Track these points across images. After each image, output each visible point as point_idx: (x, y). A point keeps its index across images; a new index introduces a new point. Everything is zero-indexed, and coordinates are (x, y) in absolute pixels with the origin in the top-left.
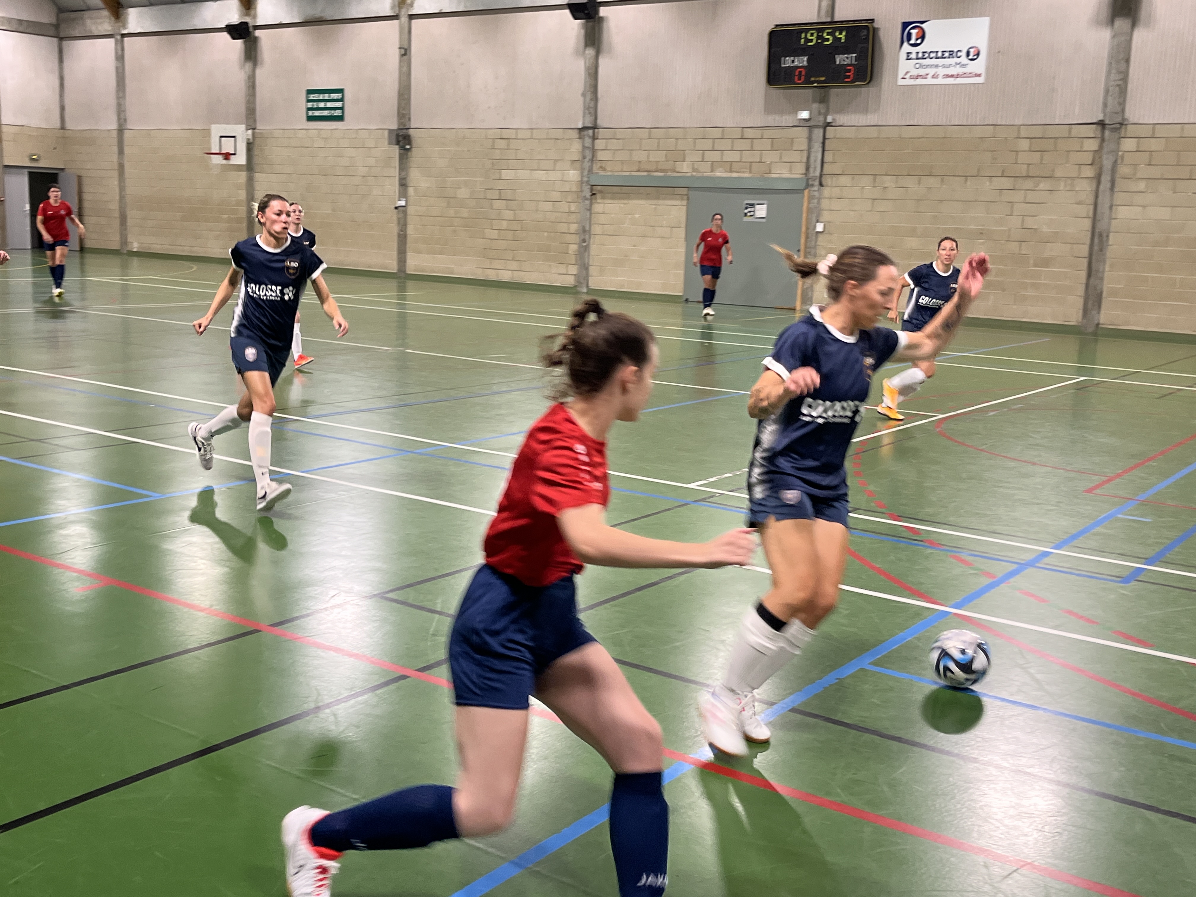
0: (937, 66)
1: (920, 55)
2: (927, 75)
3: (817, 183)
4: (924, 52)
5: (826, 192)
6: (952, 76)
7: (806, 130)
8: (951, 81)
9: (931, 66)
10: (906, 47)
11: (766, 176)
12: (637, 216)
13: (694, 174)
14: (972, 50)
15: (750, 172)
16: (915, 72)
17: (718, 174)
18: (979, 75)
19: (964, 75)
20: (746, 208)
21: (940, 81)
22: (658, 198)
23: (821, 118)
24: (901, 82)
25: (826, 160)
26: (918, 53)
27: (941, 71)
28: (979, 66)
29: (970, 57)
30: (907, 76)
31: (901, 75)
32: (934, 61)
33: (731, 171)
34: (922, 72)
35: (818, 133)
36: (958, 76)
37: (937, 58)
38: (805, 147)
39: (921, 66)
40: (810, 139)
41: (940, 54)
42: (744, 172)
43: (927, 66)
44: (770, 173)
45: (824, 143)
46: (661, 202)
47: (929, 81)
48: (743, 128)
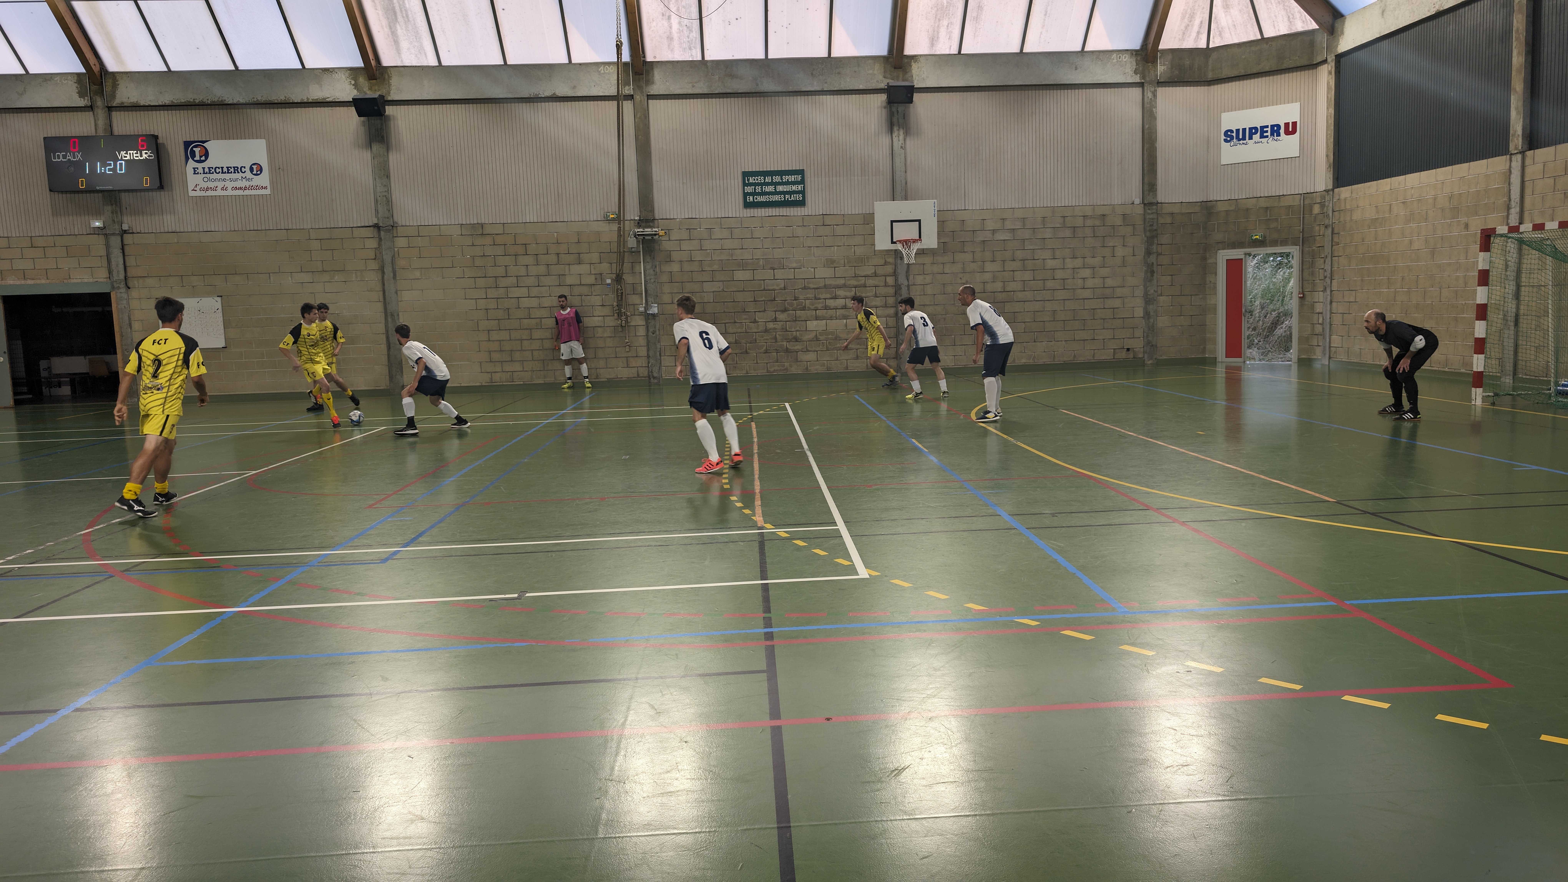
0: (224, 180)
1: (207, 170)
2: (217, 187)
3: (123, 286)
4: (209, 168)
5: (134, 293)
6: (241, 188)
7: (102, 237)
8: (240, 192)
9: (219, 180)
10: (191, 164)
11: (65, 281)
14: (255, 167)
15: (47, 279)
16: (205, 185)
18: (266, 188)
19: (251, 188)
21: (230, 192)
23: (117, 227)
24: (192, 193)
25: (128, 264)
26: (204, 168)
27: (229, 185)
28: (264, 179)
29: (255, 172)
30: (198, 188)
31: (191, 187)
32: (221, 176)
33: (25, 279)
34: (211, 185)
35: (115, 241)
36: (245, 188)
37: (222, 173)
38: (103, 253)
39: (209, 180)
40: (108, 246)
41: (225, 170)
42: (40, 279)
43: (215, 180)
44: (69, 279)
45: (123, 249)
47: (219, 192)
48: (31, 237)
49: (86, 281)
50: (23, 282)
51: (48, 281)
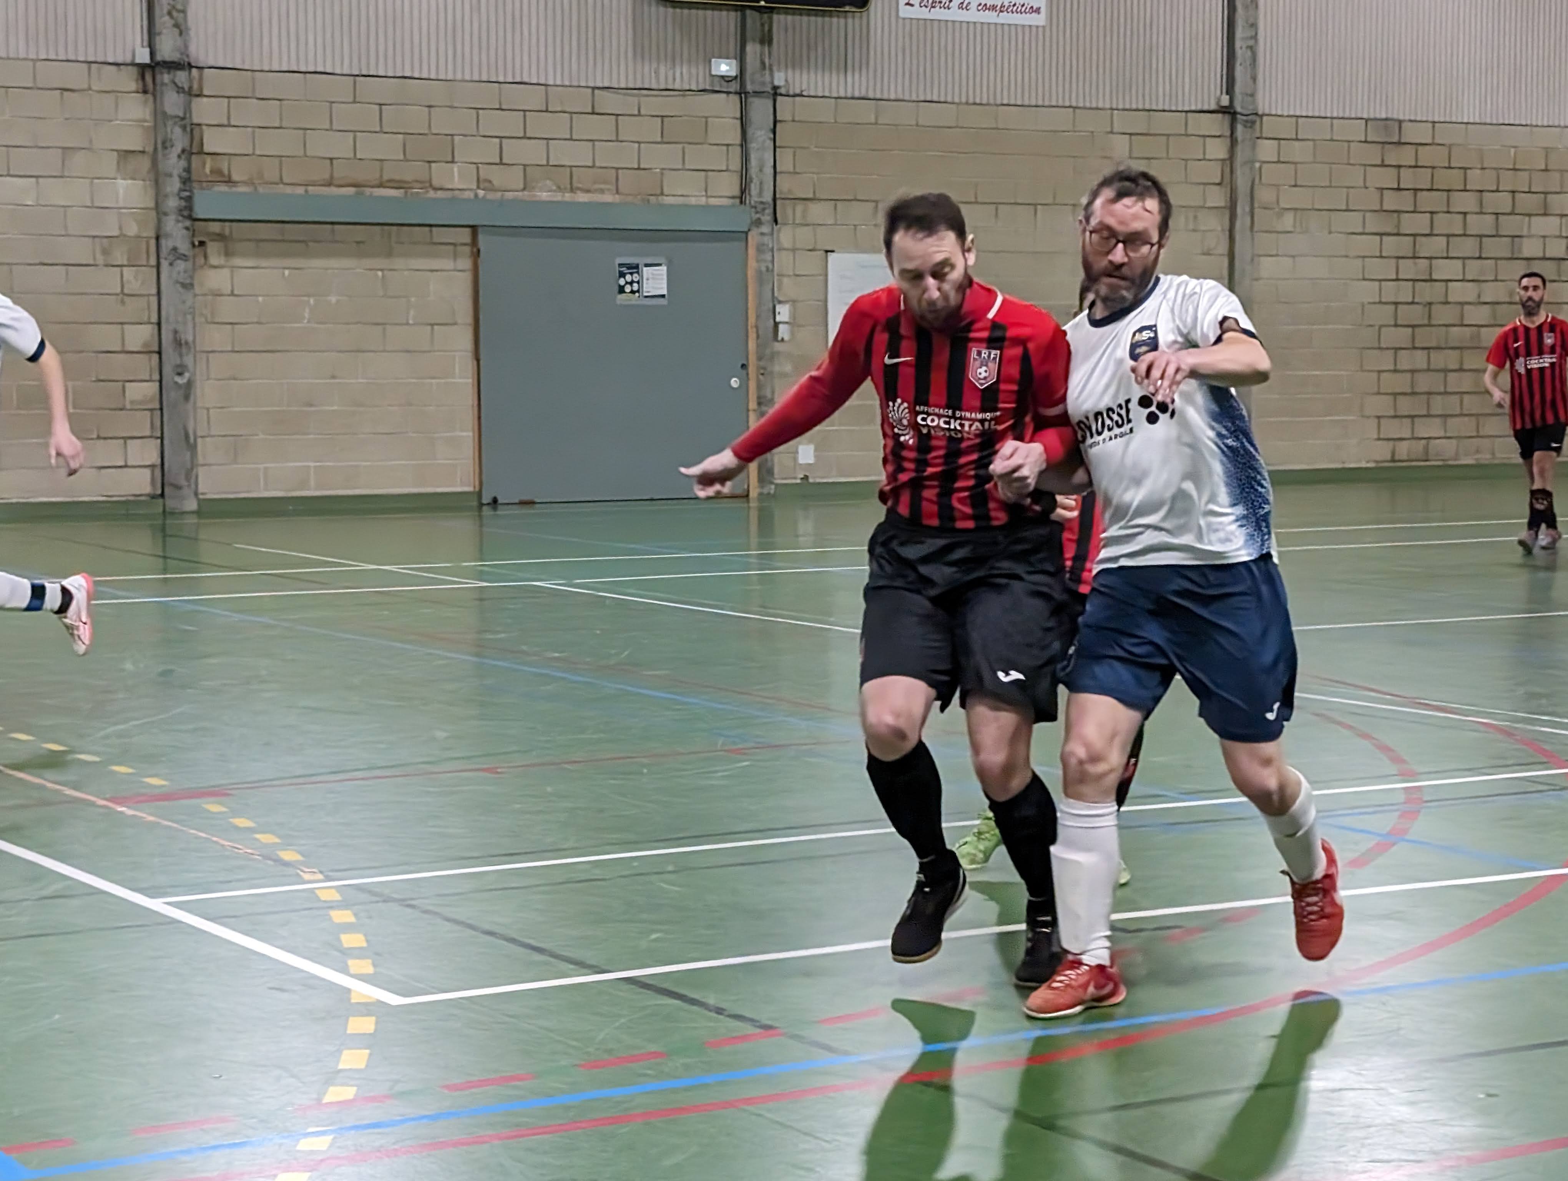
3: (767, 217)
5: (786, 236)
6: (993, 8)
7: (736, 98)
8: (990, 17)
12: (333, 299)
13: (481, 193)
15: (617, 192)
17: (544, 196)
18: (1038, 11)
19: (1012, 8)
20: (622, 275)
21: (973, 15)
22: (389, 254)
23: (767, 78)
24: (904, 12)
25: (781, 168)
33: (572, 190)
35: (760, 111)
36: (1002, 9)
38: (735, 137)
42: (602, 191)
44: (662, 194)
45: (773, 131)
46: (399, 263)
47: (955, 14)
48: (594, 88)
49: (693, 201)
50: (568, 197)
51: (617, 198)
